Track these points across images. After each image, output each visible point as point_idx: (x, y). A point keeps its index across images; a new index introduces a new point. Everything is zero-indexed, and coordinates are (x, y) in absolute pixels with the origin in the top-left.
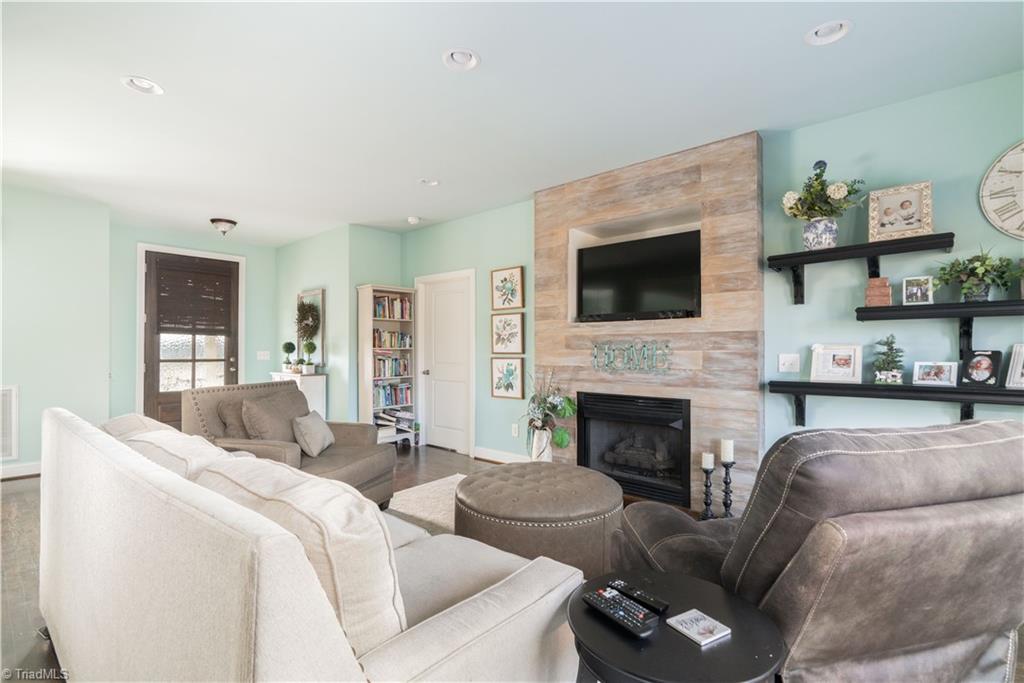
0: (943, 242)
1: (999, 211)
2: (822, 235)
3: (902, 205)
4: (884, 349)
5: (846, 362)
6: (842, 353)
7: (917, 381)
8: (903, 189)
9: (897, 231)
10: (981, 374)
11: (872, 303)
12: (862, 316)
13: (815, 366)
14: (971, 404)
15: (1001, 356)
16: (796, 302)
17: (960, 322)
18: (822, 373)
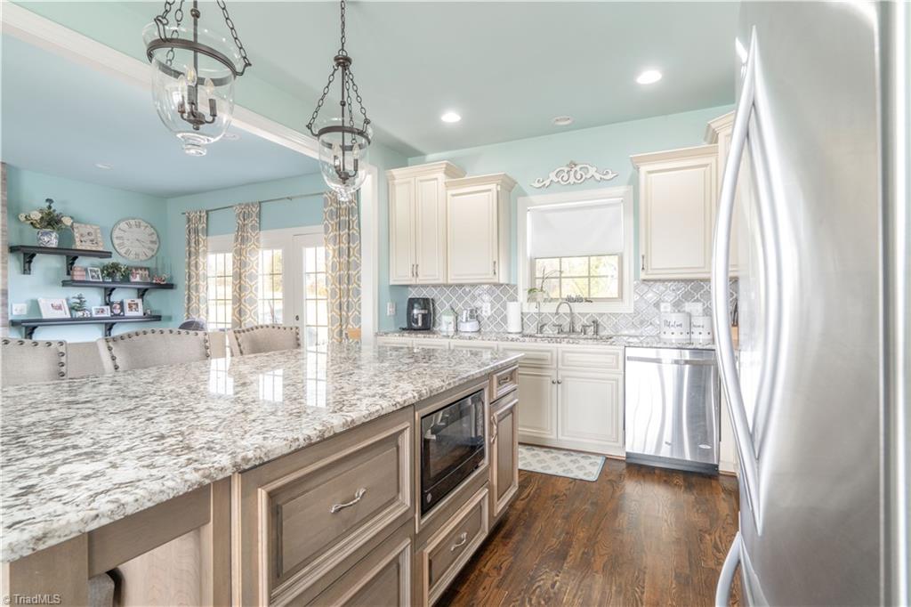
0: (108, 255)
1: (120, 245)
2: (52, 240)
3: (88, 234)
4: (78, 301)
5: (59, 308)
6: (57, 303)
7: (94, 315)
8: (88, 226)
9: (87, 246)
10: (117, 311)
11: (76, 278)
12: (65, 284)
13: (42, 310)
14: (114, 324)
15: (121, 304)
16: (24, 273)
17: (106, 289)
18: (47, 313)
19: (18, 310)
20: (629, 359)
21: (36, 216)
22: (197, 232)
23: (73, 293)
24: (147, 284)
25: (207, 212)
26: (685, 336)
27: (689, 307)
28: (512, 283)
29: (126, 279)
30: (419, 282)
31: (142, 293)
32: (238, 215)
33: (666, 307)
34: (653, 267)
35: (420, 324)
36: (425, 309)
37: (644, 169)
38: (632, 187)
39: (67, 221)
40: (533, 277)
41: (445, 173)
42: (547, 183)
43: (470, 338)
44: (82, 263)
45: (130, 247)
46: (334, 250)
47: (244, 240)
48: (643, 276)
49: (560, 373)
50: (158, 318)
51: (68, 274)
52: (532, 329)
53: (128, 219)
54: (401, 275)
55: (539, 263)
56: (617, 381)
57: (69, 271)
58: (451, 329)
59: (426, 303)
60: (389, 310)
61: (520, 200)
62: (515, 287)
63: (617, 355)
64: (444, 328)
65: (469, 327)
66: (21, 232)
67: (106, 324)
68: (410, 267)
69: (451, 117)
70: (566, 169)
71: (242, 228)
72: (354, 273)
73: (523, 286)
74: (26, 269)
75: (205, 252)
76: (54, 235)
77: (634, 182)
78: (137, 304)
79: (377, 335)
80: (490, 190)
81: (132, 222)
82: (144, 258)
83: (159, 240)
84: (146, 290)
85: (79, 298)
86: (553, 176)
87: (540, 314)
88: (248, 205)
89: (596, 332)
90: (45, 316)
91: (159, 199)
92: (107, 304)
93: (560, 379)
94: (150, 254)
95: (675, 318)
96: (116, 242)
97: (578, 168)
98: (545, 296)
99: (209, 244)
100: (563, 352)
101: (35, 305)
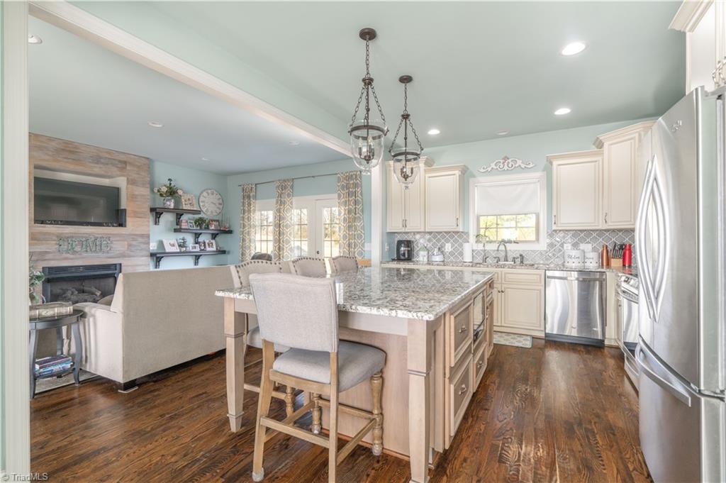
0: (198, 212)
1: (203, 206)
2: (171, 204)
3: (189, 200)
4: (183, 241)
5: (174, 245)
6: (172, 243)
7: (191, 250)
8: (189, 195)
9: (188, 207)
10: (203, 248)
11: (183, 227)
12: (176, 231)
13: (166, 247)
14: (201, 255)
15: (204, 243)
16: (156, 224)
17: (196, 234)
18: (168, 249)
19: (153, 247)
20: (549, 277)
21: (164, 189)
22: (249, 197)
23: (180, 236)
24: (218, 230)
25: (256, 184)
26: (581, 264)
27: (582, 246)
28: (466, 231)
29: (207, 228)
30: (407, 230)
31: (214, 236)
32: (278, 187)
33: (568, 247)
34: (562, 222)
35: (406, 256)
36: (408, 247)
37: (555, 163)
38: (545, 172)
39: (180, 192)
40: (478, 228)
41: (425, 164)
42: (489, 169)
43: (438, 265)
44: (185, 218)
45: (209, 208)
46: (345, 210)
47: (282, 203)
48: (554, 227)
49: (503, 286)
50: (224, 252)
51: (177, 224)
52: (479, 260)
53: (207, 189)
54: (395, 225)
55: (482, 219)
56: (540, 290)
57: (178, 222)
58: (426, 259)
59: (408, 243)
60: (387, 247)
61: (471, 180)
62: (467, 234)
63: (540, 275)
64: (421, 259)
65: (438, 258)
66: (154, 200)
67: (196, 256)
68: (401, 221)
69: (434, 132)
70: (502, 161)
71: (280, 196)
72: (359, 224)
73: (472, 233)
74: (156, 223)
75: (254, 210)
76: (173, 201)
77: (548, 169)
78: (212, 243)
79: (381, 263)
80: (454, 174)
81: (209, 191)
82: (215, 214)
83: (223, 203)
84: (217, 234)
85: (183, 239)
86: (493, 165)
87: (485, 250)
88: (285, 181)
89: (522, 262)
90: (167, 251)
91: (223, 177)
92: (196, 243)
93: (503, 289)
94: (218, 211)
95: (574, 253)
96: (201, 204)
97: (510, 161)
98: (487, 239)
99: (257, 206)
100: (505, 273)
101: (161, 244)
